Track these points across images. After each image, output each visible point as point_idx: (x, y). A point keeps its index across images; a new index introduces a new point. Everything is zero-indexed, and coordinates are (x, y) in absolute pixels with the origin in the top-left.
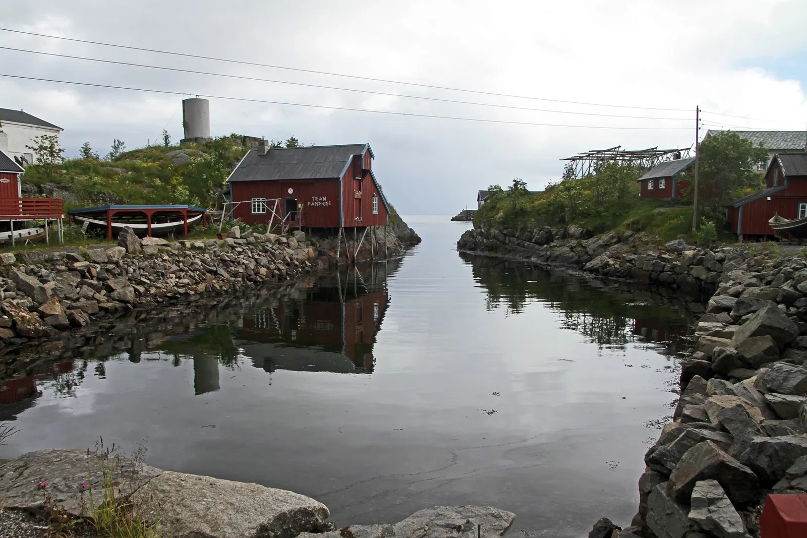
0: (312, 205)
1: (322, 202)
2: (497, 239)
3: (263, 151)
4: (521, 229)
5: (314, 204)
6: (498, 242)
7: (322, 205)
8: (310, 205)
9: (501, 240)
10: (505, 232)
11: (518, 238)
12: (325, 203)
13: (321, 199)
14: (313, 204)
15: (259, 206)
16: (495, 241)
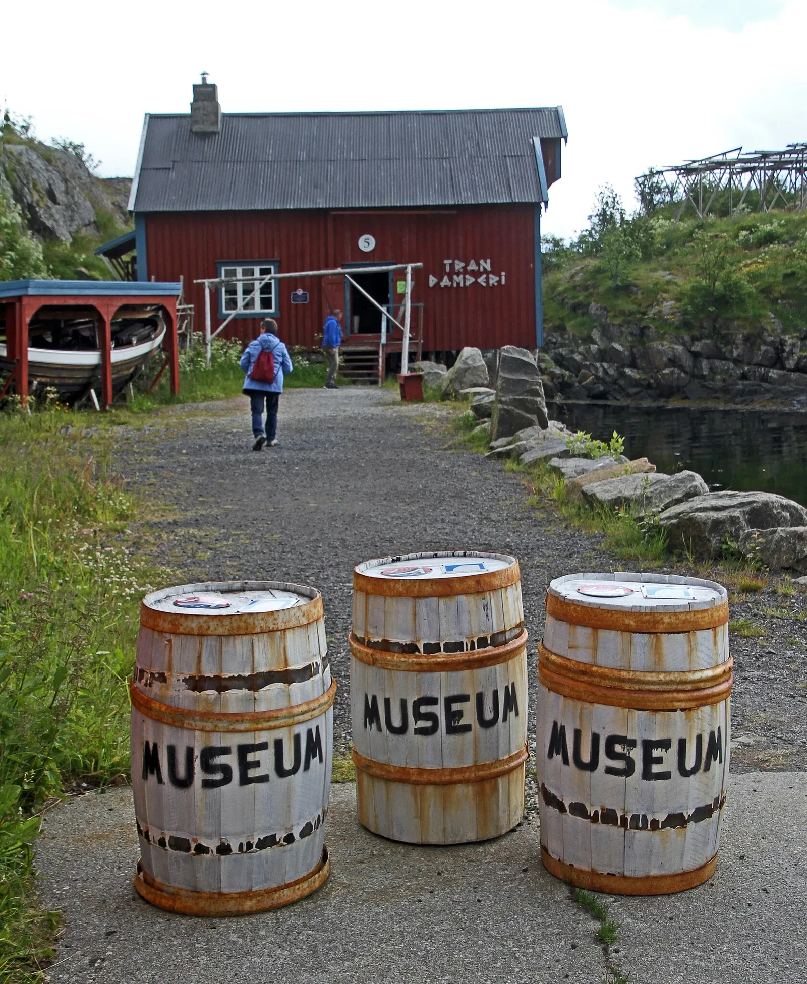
0: (442, 284)
1: (476, 274)
2: (681, 367)
3: (213, 118)
4: (747, 339)
5: (451, 279)
6: (683, 375)
7: (476, 283)
8: (437, 285)
9: (688, 369)
10: (697, 347)
11: (737, 362)
12: (487, 279)
13: (472, 266)
14: (445, 282)
15: (247, 291)
16: (676, 370)
